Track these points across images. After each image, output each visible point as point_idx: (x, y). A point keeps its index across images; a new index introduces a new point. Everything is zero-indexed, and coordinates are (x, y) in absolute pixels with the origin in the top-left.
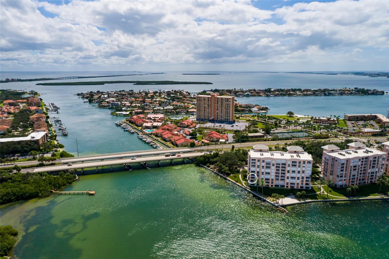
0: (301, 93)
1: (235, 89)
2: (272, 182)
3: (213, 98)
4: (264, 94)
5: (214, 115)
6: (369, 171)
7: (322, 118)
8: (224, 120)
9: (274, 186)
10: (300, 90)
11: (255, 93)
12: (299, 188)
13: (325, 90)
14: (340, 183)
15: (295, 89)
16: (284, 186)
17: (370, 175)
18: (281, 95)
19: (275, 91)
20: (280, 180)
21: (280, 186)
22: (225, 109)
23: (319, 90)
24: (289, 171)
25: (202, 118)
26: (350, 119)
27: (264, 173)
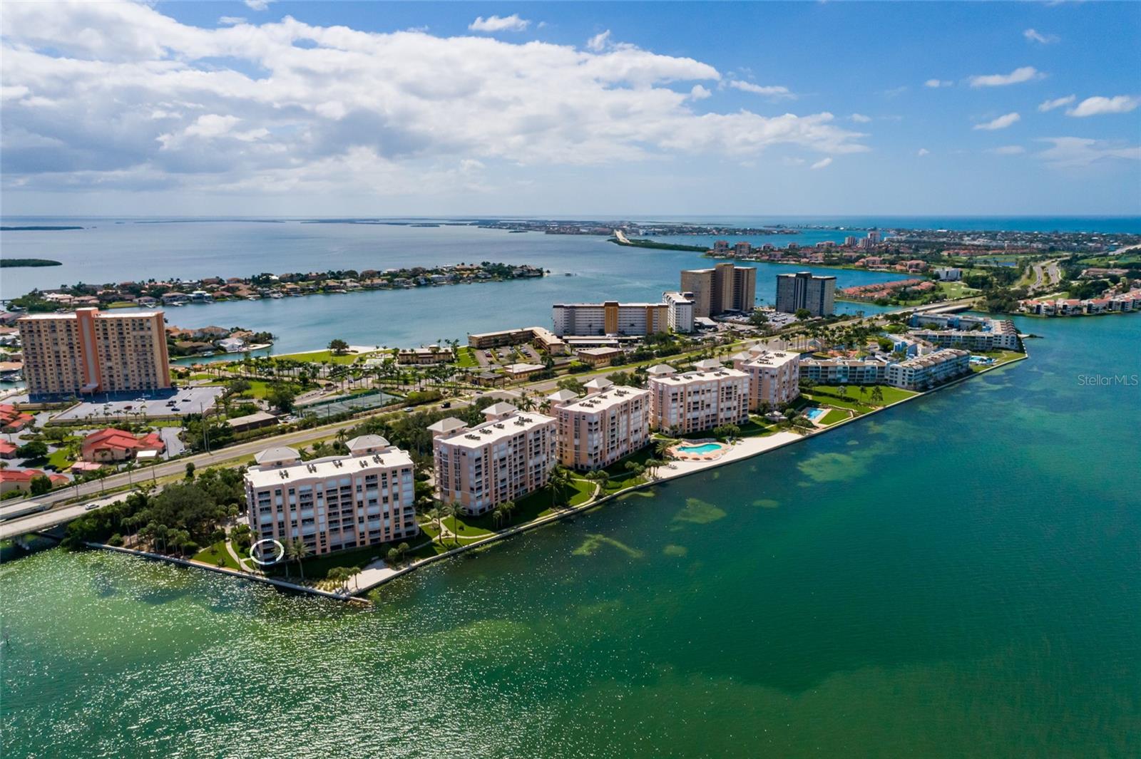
0: (356, 284)
1: (150, 281)
2: (322, 542)
3: (85, 320)
4: (251, 292)
5: (99, 377)
6: (531, 463)
7: (419, 351)
8: (138, 388)
9: (329, 551)
10: (352, 274)
11: (223, 290)
12: (392, 538)
13: (415, 273)
14: (479, 504)
15: (339, 273)
16: (354, 544)
17: (533, 472)
18: (303, 291)
19: (283, 280)
20: (342, 530)
21: (343, 546)
23: (401, 271)
24: (362, 502)
25: (51, 391)
26: (483, 344)
27: (299, 523)
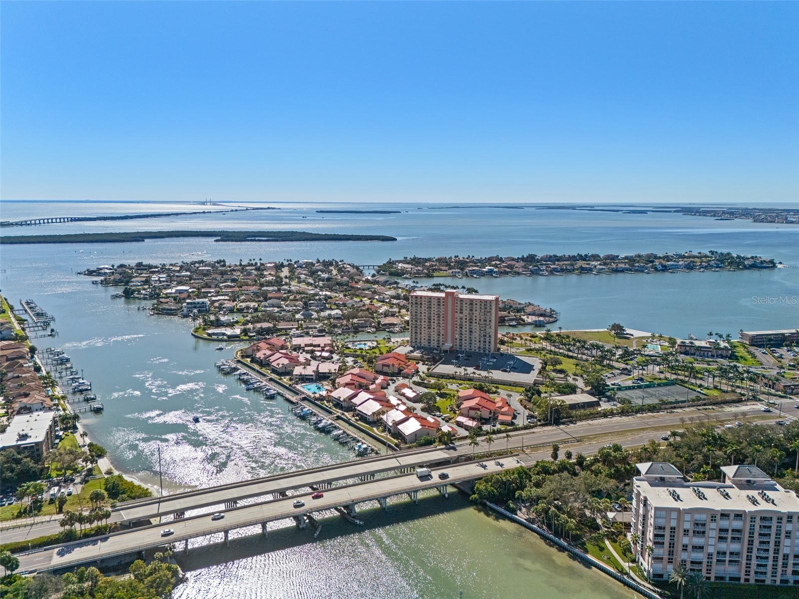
3: (450, 299)
5: (454, 339)
7: (697, 343)
22: (478, 326)
